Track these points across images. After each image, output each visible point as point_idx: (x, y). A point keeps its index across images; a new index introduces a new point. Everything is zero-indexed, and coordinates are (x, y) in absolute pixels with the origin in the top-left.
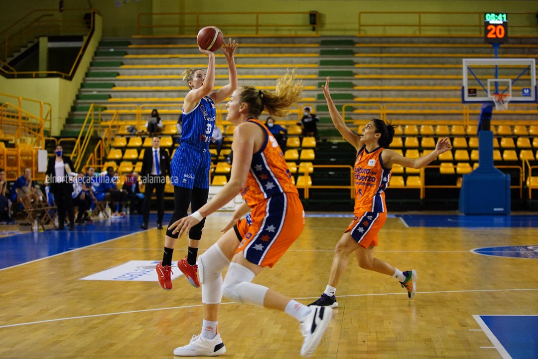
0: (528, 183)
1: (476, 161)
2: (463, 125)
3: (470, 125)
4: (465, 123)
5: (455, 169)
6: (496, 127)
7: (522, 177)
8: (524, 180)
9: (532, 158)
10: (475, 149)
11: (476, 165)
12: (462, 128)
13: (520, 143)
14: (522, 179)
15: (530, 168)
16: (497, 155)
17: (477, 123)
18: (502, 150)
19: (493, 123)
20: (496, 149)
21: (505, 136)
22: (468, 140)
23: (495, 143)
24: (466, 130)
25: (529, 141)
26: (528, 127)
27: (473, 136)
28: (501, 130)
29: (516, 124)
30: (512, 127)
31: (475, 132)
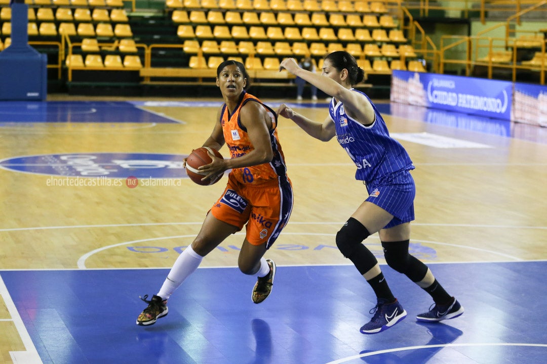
0: (68, 62)
1: (8, 36)
7: (62, 55)
8: (63, 57)
9: (73, 32)
10: (8, 21)
11: (8, 41)
13: (60, 14)
14: (61, 57)
15: (70, 45)
16: (32, 29)
18: (39, 23)
20: (31, 21)
21: (43, 6)
23: (31, 14)
25: (70, 13)
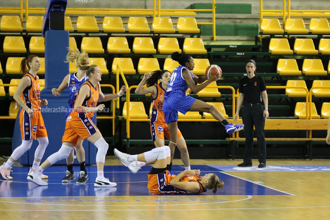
0: (125, 112)
2: (19, 15)
3: (30, 15)
4: (23, 11)
5: (7, 89)
6: (74, 17)
8: (118, 106)
9: (132, 70)
10: (39, 54)
12: (18, 20)
13: (113, 45)
14: (116, 105)
17: (45, 11)
19: (68, 11)
21: (88, 34)
22: (27, 41)
24: (23, 23)
25: (126, 43)
26: (125, 18)
27: (36, 33)
28: (81, 24)
29: (106, 13)
30: (100, 18)
31: (41, 27)
